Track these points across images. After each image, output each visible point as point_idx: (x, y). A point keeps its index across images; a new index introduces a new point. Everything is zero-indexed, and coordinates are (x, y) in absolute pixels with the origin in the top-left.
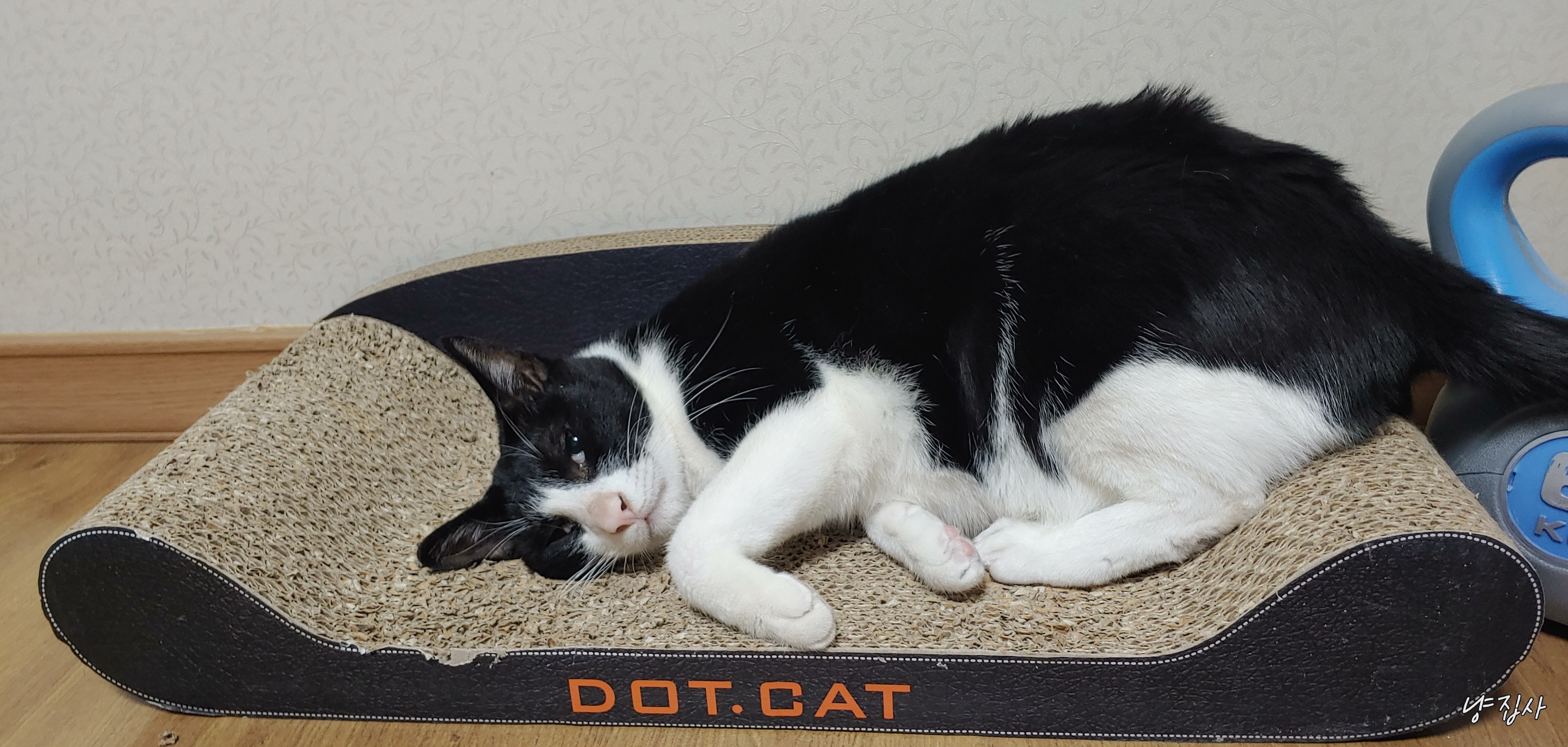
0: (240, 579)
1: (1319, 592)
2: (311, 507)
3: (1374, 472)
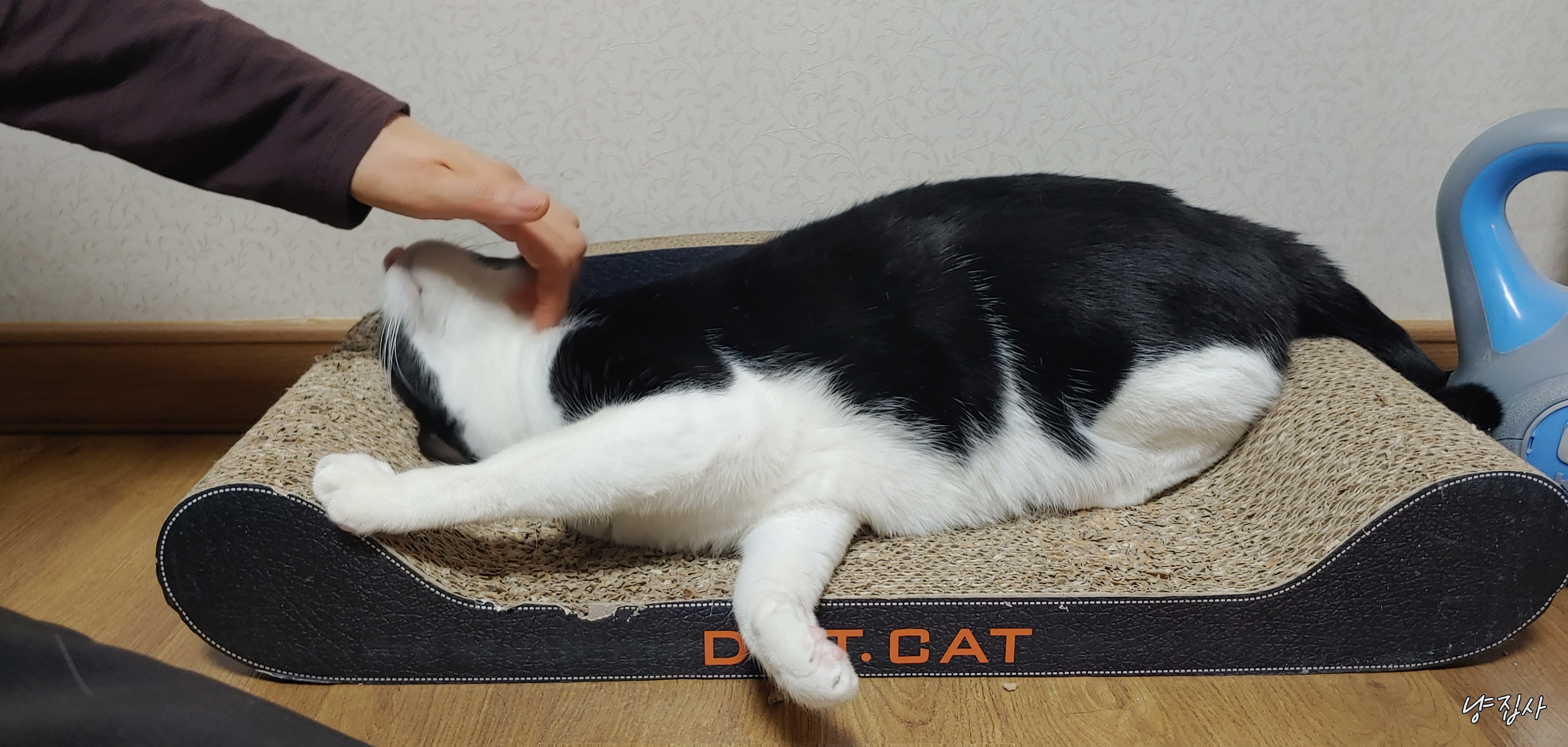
1: (1398, 528)
3: (1422, 429)
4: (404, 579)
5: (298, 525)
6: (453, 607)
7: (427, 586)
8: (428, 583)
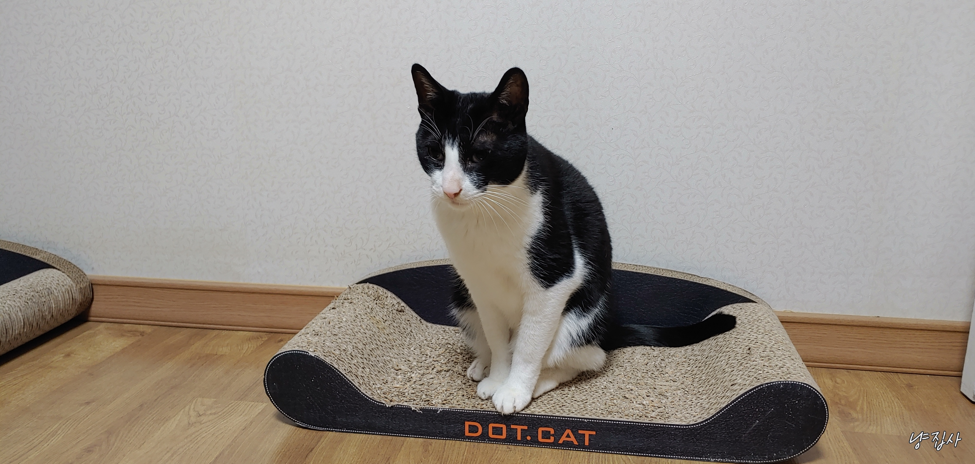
0: (345, 373)
1: (747, 402)
2: (365, 353)
4: (354, 390)
5: (317, 367)
6: (371, 403)
7: (362, 394)
8: (362, 393)
